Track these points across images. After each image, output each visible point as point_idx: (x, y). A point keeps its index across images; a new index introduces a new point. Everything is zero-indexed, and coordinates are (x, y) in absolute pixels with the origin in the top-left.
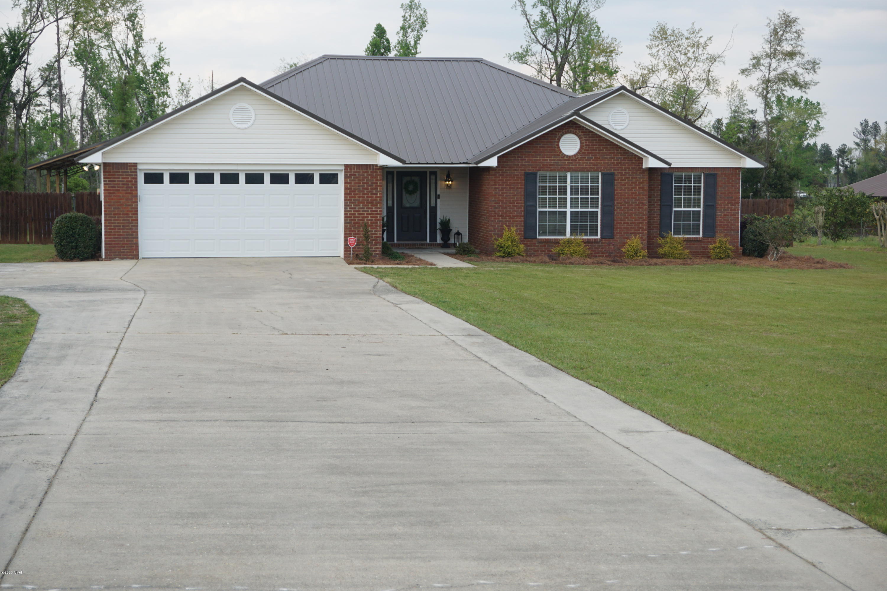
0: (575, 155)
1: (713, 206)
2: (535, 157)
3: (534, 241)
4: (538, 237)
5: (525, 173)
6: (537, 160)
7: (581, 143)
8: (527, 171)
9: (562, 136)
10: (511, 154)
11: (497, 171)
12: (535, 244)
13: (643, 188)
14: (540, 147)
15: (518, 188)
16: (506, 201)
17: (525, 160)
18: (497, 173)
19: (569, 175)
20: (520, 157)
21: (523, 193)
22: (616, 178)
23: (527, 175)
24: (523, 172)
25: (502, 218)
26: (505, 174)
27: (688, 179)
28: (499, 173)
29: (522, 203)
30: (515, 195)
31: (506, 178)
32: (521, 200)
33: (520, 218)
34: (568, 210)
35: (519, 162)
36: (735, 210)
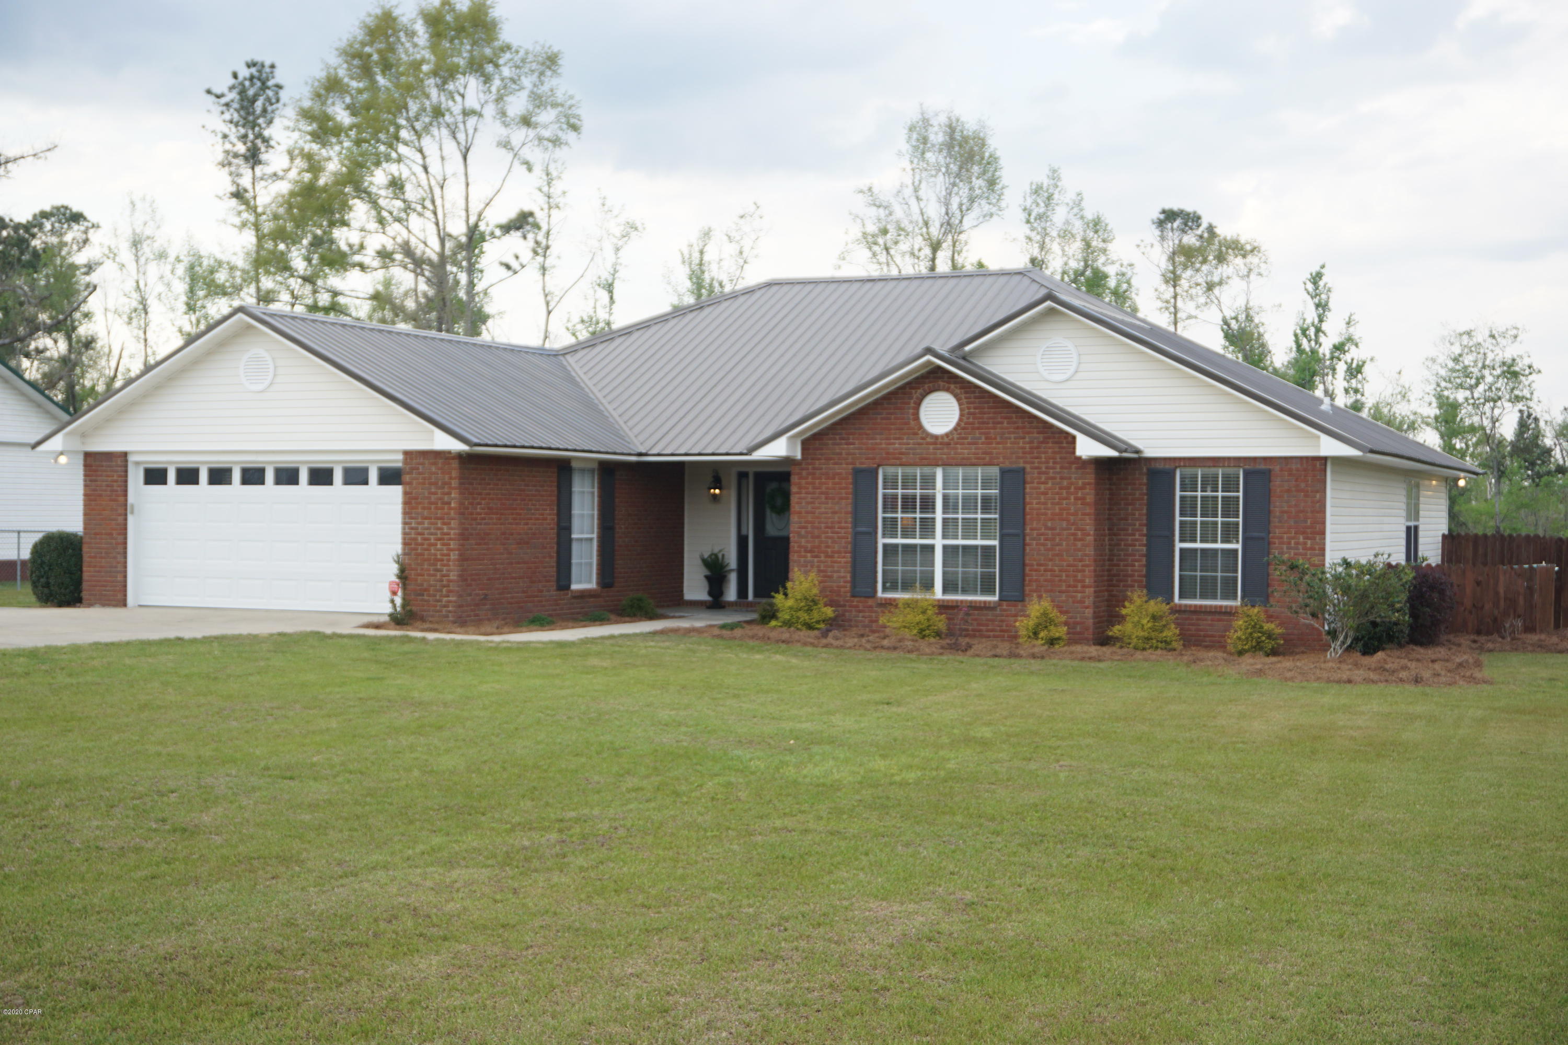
0: (947, 435)
1: (1263, 539)
2: (873, 439)
3: (870, 602)
4: (880, 594)
5: (854, 469)
6: (876, 444)
7: (961, 410)
8: (858, 466)
9: (923, 396)
10: (827, 434)
11: (804, 466)
12: (871, 607)
13: (1083, 499)
14: (882, 419)
15: (841, 498)
16: (820, 523)
17: (853, 444)
18: (803, 469)
19: (939, 473)
20: (843, 439)
21: (850, 509)
22: (1028, 478)
23: (857, 472)
24: (851, 466)
25: (813, 557)
26: (818, 472)
27: (1210, 482)
28: (808, 469)
29: (847, 528)
30: (835, 513)
31: (820, 478)
32: (846, 522)
33: (844, 557)
34: (939, 542)
35: (843, 449)
36: (1312, 549)
